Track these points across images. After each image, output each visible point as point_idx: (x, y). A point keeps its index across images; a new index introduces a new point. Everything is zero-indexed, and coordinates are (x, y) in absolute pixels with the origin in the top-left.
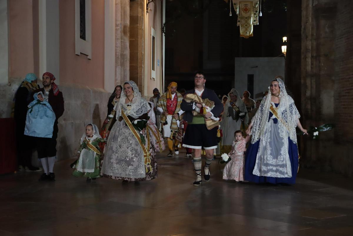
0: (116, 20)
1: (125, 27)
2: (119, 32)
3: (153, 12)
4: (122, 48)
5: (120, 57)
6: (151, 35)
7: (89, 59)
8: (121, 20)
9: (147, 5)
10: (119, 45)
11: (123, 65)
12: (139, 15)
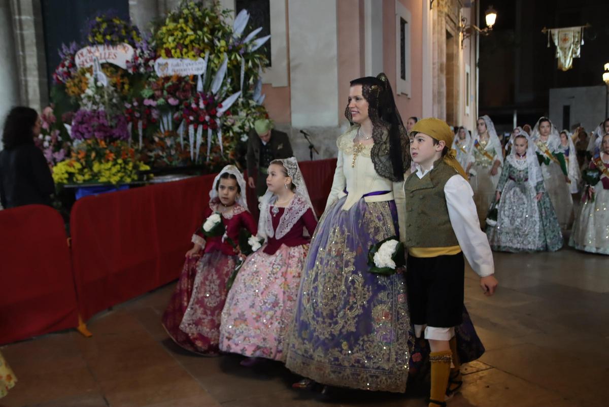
0: (433, 59)
1: (441, 65)
2: (436, 70)
3: (468, 47)
4: (438, 86)
5: (437, 94)
6: (465, 71)
7: (409, 99)
8: (438, 58)
9: (462, 42)
10: (436, 83)
11: (439, 102)
12: (455, 52)
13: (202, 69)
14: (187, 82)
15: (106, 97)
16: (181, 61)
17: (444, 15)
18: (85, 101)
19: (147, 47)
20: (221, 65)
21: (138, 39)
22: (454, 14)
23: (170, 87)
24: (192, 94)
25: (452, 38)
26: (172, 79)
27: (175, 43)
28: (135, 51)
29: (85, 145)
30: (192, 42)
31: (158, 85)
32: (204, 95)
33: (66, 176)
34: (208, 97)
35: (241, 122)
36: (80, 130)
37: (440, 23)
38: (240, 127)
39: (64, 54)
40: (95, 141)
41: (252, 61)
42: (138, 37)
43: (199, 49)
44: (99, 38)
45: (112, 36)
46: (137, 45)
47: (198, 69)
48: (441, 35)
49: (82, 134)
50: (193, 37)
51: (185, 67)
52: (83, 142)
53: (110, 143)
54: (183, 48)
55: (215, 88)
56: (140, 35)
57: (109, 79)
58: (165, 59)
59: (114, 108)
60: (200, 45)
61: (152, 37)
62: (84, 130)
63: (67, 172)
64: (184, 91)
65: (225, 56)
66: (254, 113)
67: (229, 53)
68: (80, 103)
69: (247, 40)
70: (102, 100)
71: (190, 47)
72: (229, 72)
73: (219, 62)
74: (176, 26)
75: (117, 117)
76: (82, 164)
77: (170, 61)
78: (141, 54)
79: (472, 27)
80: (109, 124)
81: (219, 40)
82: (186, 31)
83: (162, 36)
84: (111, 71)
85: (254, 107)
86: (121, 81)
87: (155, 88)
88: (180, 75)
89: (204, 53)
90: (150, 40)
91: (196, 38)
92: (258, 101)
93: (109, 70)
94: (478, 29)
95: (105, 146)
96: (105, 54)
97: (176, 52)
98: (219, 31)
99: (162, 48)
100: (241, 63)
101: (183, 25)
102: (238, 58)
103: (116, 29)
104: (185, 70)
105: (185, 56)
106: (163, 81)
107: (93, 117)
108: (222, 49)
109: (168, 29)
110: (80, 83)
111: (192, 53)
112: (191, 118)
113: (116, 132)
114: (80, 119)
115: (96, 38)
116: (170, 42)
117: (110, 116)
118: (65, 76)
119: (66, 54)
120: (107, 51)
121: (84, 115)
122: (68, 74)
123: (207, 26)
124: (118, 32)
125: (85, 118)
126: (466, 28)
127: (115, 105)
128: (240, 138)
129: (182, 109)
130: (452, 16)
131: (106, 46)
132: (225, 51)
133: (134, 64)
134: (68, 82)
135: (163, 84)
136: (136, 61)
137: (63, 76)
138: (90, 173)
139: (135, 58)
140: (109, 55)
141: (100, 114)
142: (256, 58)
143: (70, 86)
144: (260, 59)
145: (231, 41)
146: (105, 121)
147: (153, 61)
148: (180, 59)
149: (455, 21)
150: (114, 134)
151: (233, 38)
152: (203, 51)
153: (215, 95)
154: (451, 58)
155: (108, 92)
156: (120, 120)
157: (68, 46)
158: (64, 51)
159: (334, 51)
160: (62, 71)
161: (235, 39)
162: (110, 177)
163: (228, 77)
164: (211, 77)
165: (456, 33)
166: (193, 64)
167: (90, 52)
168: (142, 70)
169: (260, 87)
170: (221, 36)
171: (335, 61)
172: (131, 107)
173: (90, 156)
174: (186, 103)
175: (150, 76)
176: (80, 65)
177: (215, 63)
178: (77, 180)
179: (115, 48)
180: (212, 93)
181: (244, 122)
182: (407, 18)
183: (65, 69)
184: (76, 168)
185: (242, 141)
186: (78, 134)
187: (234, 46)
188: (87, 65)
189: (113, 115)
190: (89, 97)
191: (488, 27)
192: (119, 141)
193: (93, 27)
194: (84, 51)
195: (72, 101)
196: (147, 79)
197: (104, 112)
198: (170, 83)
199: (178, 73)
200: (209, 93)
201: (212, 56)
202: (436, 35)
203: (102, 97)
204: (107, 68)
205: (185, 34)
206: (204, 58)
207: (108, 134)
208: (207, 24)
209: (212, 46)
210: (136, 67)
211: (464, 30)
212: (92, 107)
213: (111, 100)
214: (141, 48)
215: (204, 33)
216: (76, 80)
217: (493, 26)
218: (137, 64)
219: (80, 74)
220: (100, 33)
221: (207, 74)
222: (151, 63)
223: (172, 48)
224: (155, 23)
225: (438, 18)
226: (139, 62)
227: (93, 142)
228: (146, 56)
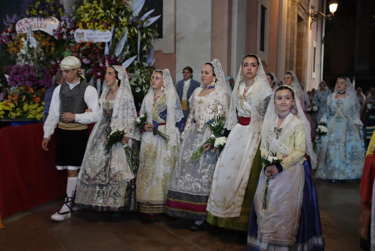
0: (287, 36)
2: (289, 45)
3: (315, 28)
4: (290, 57)
5: (289, 63)
6: (313, 46)
7: (266, 65)
8: (291, 36)
9: (311, 24)
10: (289, 54)
11: (291, 68)
12: (304, 32)
13: (108, 38)
14: (97, 48)
15: (35, 56)
16: (93, 31)
17: (296, 4)
18: (20, 58)
19: (69, 20)
20: (123, 36)
21: (63, 14)
22: (305, 3)
23: (84, 50)
24: (101, 56)
25: (303, 21)
26: (86, 44)
27: (90, 18)
28: (60, 23)
29: (18, 90)
30: (102, 18)
31: (76, 48)
32: (109, 57)
33: (3, 112)
34: (112, 58)
35: (136, 78)
36: (15, 79)
37: (293, 10)
38: (135, 82)
39: (7, 23)
40: (25, 88)
41: (146, 34)
42: (63, 13)
43: (107, 23)
44: (34, 12)
45: (43, 11)
46: (62, 19)
47: (106, 38)
48: (294, 18)
49: (17, 83)
50: (103, 15)
51: (97, 36)
52: (17, 88)
53: (37, 89)
54: (95, 22)
55: (118, 53)
56: (65, 11)
57: (39, 43)
58: (82, 29)
59: (41, 65)
60: (108, 20)
61: (73, 13)
62: (18, 80)
63: (3, 110)
64: (95, 54)
65: (126, 30)
66: (146, 72)
67: (129, 27)
68: (16, 59)
69: (143, 18)
70: (32, 58)
71: (100, 22)
72: (129, 42)
73: (121, 34)
74: (91, 6)
75: (43, 70)
76: (15, 104)
77: (86, 31)
78: (65, 25)
79: (319, 13)
80: (37, 76)
81: (122, 17)
82: (98, 10)
83: (81, 13)
84: (42, 37)
85: (146, 68)
86: (49, 44)
87: (74, 51)
88: (92, 42)
89: (111, 26)
90: (71, 15)
91: (105, 16)
92: (150, 64)
93: (40, 36)
94: (324, 15)
95: (33, 92)
96: (38, 23)
97: (90, 25)
98: (122, 11)
99: (80, 22)
100: (138, 35)
101: (96, 5)
102: (136, 31)
103: (47, 6)
104: (96, 38)
105: (96, 28)
106: (79, 46)
107: (25, 70)
108: (124, 24)
109: (85, 7)
110: (19, 45)
111: (102, 26)
112: (99, 74)
113: (42, 82)
114: (15, 72)
115: (31, 12)
116: (86, 18)
117: (38, 69)
118: (7, 39)
119: (9, 23)
120: (39, 22)
121: (18, 68)
122: (10, 38)
123: (114, 6)
124: (48, 8)
125: (19, 71)
126: (314, 13)
127: (41, 62)
128: (135, 90)
129: (92, 67)
130: (303, 5)
131: (39, 18)
132: (126, 26)
133: (59, 32)
134: (9, 44)
135: (79, 48)
136: (60, 30)
137: (6, 39)
138: (21, 111)
139: (60, 28)
140: (41, 25)
141: (31, 68)
142: (149, 31)
143: (11, 47)
144: (152, 32)
145: (131, 18)
146: (34, 73)
147: (73, 31)
148: (93, 30)
149: (305, 8)
150: (40, 83)
151: (132, 16)
152: (110, 25)
153: (118, 58)
154: (301, 36)
155: (37, 52)
156: (45, 73)
157: (11, 17)
158: (8, 21)
159: (209, 29)
160: (6, 35)
161: (134, 17)
162: (36, 115)
163: (128, 44)
164: (115, 44)
165: (306, 17)
166: (102, 35)
167: (27, 22)
168: (65, 37)
169: (152, 52)
170: (124, 14)
171: (209, 36)
172: (55, 64)
173: (22, 99)
174: (96, 63)
175: (70, 42)
176: (19, 31)
177: (118, 35)
178: (11, 116)
179: (45, 20)
180: (115, 56)
181: (138, 78)
182: (267, 6)
183: (8, 33)
184: (10, 107)
185: (136, 92)
186: (13, 82)
187: (133, 22)
188: (25, 32)
189: (40, 70)
190: (23, 55)
191: (331, 13)
192: (44, 89)
193: (30, 4)
194: (23, 21)
195: (12, 58)
196: (68, 44)
197: (34, 66)
198: (84, 48)
199: (91, 40)
200: (113, 56)
201: (117, 29)
202: (290, 19)
203: (33, 55)
204: (39, 34)
205: (97, 12)
206: (110, 30)
207: (36, 83)
208: (113, 5)
209: (116, 22)
210: (61, 35)
211: (313, 15)
212: (25, 62)
213: (39, 58)
214: (65, 21)
215: (111, 12)
216: (16, 43)
217: (335, 13)
218: (61, 33)
219: (18, 37)
220: (35, 9)
221: (112, 42)
222: (71, 32)
223: (88, 22)
224: (76, 3)
225: (292, 6)
226: (63, 31)
227: (24, 89)
228: (68, 27)
